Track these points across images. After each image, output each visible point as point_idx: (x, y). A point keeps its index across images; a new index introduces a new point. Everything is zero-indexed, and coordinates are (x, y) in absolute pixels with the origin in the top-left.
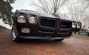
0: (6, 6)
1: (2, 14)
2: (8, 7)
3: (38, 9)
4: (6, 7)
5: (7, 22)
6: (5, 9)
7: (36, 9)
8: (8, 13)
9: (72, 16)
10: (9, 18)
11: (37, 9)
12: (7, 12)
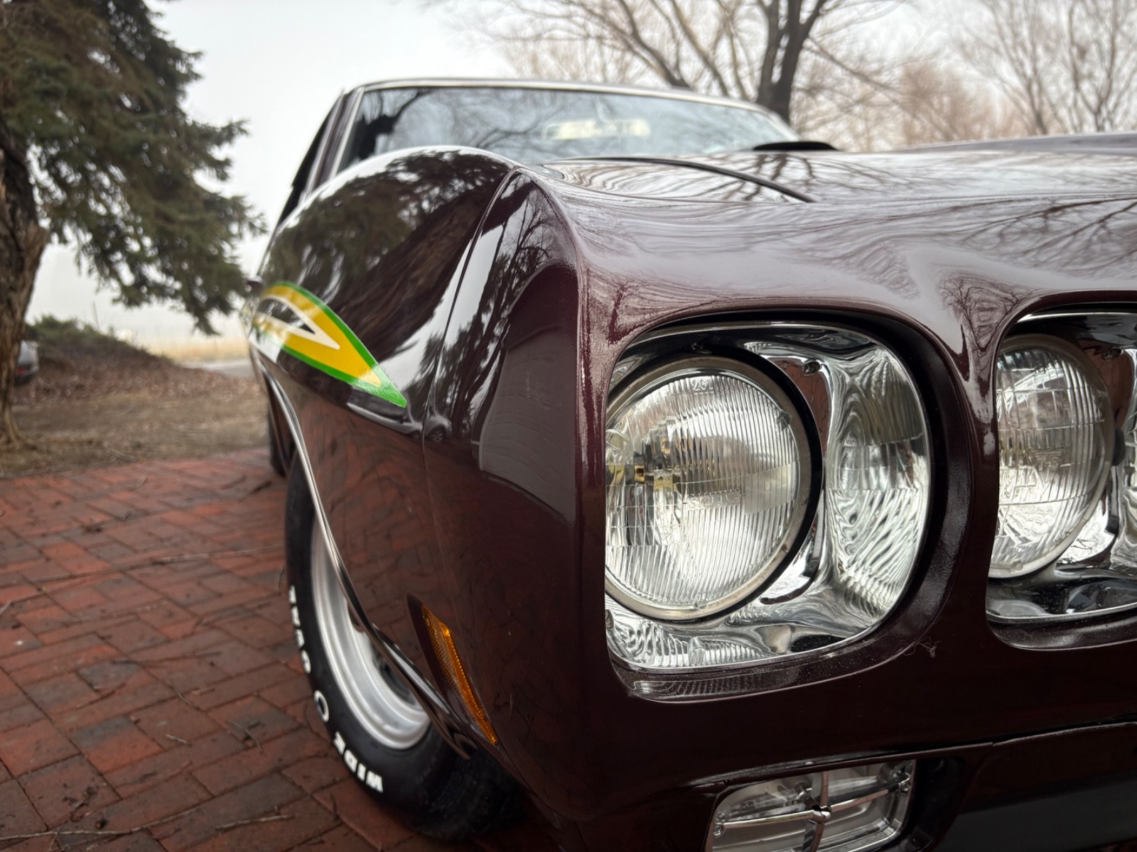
0: (95, 45)
1: (64, 169)
2: (120, 53)
3: (538, 37)
4: (98, 57)
5: (153, 273)
6: (86, 86)
7: (498, 37)
8: (137, 150)
9: (1033, 84)
10: (169, 219)
11: (514, 36)
12: (131, 136)
